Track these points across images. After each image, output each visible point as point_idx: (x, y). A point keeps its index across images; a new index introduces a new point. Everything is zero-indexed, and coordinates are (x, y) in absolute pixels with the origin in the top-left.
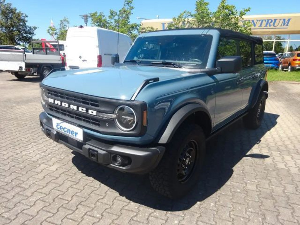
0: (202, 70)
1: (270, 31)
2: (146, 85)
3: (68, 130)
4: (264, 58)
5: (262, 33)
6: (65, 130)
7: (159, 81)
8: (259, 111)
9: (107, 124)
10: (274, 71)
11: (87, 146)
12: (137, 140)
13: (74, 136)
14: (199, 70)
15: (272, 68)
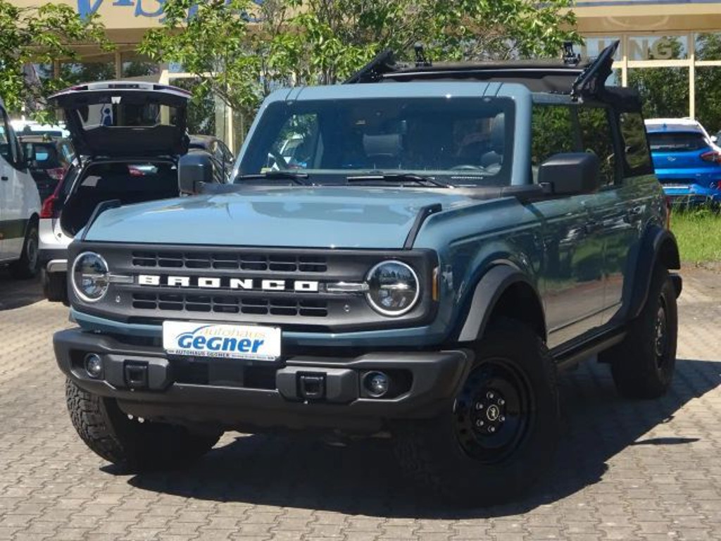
0: (504, 190)
1: (662, 17)
2: (426, 217)
3: (227, 341)
4: (654, 155)
5: (626, 26)
6: (214, 344)
7: (441, 210)
8: (660, 335)
9: (347, 306)
10: (706, 218)
11: (290, 370)
12: (419, 334)
13: (250, 352)
14: (497, 191)
15: (697, 202)
